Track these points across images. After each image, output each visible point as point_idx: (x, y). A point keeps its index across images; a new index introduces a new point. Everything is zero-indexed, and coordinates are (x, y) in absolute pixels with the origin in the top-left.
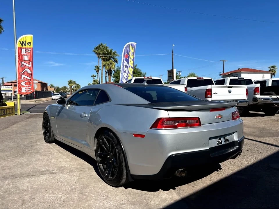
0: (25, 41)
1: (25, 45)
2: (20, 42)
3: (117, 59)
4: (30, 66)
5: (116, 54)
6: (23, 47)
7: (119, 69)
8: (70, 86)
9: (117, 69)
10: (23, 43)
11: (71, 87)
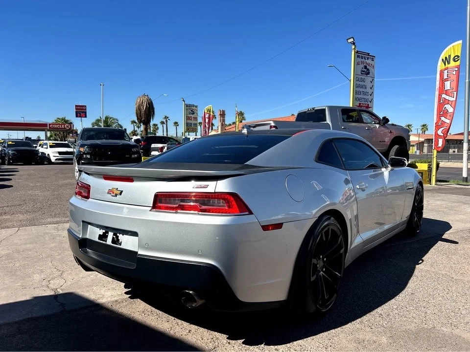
0: (450, 56)
2: (442, 60)
6: (446, 67)
10: (447, 61)
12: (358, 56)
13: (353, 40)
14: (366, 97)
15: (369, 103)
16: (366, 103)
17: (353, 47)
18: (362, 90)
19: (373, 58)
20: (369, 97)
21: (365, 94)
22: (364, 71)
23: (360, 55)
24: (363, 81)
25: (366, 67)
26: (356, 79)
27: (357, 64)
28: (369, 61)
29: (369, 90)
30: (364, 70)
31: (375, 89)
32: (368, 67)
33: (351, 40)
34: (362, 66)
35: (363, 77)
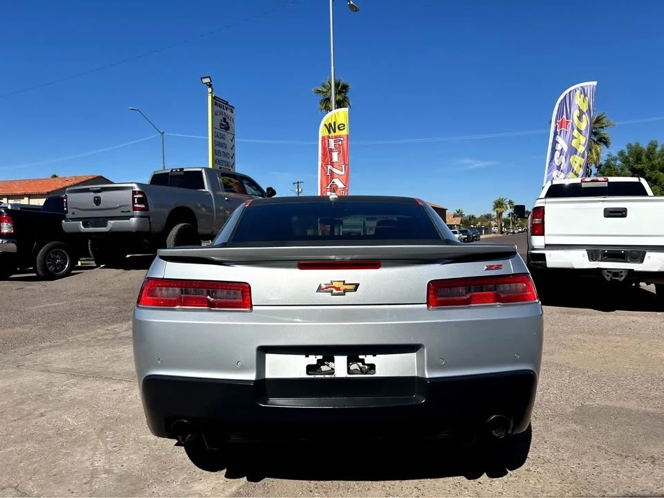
0: (335, 123)
1: (335, 131)
2: (325, 125)
3: (606, 136)
4: (343, 173)
5: (604, 121)
6: (331, 135)
7: (613, 162)
8: (497, 212)
9: (608, 161)
10: (330, 128)
11: (500, 215)
12: (216, 104)
13: (209, 81)
14: (227, 160)
15: (230, 168)
16: (227, 167)
17: (210, 90)
18: (222, 149)
19: (232, 109)
20: (230, 160)
21: (226, 155)
22: (223, 125)
23: (218, 102)
24: (223, 137)
25: (225, 120)
26: (215, 135)
27: (215, 114)
28: (228, 112)
29: (229, 150)
30: (223, 123)
31: (236, 150)
32: (227, 120)
33: (207, 80)
34: (221, 117)
35: (222, 132)
